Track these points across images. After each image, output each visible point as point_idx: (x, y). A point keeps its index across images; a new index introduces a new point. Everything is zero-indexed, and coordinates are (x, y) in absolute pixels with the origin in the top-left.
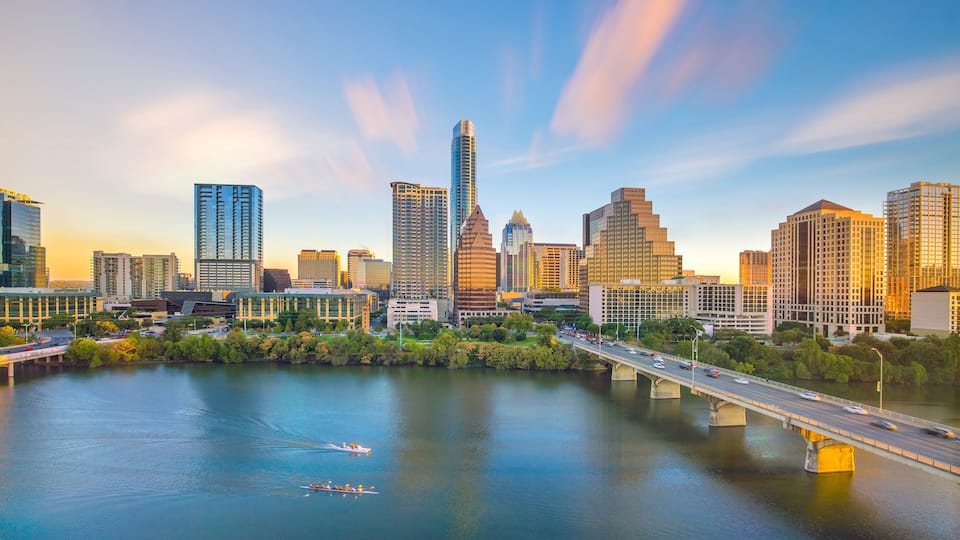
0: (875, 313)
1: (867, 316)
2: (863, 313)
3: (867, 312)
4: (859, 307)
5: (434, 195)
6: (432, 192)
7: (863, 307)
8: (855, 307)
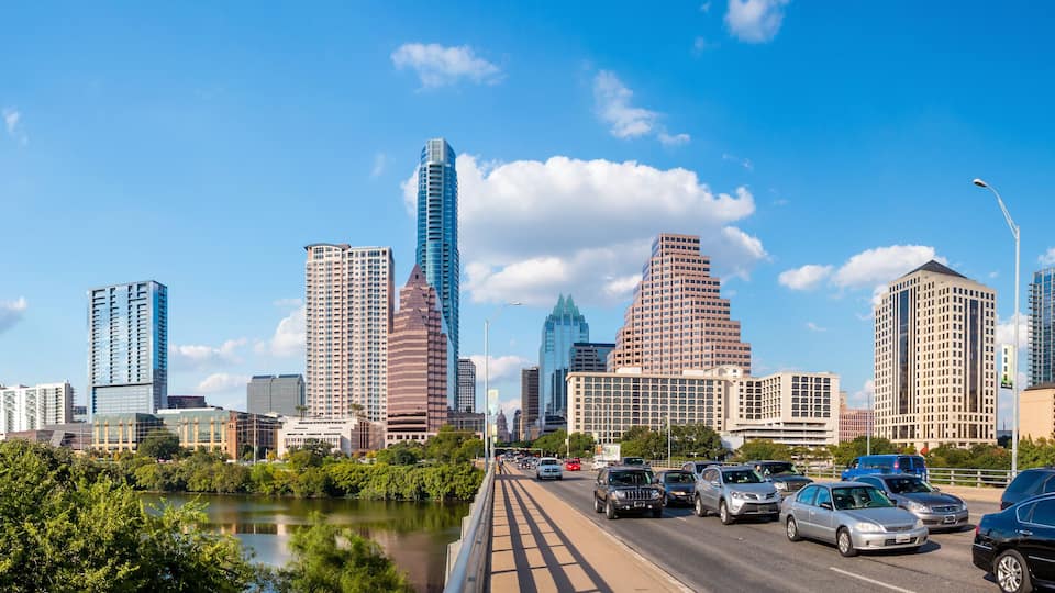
0: (984, 423)
1: (974, 427)
2: (968, 422)
3: (973, 422)
4: (963, 413)
5: (367, 258)
6: (363, 255)
7: (968, 414)
8: (957, 413)
